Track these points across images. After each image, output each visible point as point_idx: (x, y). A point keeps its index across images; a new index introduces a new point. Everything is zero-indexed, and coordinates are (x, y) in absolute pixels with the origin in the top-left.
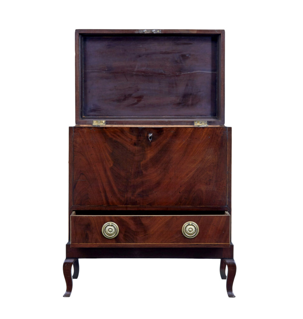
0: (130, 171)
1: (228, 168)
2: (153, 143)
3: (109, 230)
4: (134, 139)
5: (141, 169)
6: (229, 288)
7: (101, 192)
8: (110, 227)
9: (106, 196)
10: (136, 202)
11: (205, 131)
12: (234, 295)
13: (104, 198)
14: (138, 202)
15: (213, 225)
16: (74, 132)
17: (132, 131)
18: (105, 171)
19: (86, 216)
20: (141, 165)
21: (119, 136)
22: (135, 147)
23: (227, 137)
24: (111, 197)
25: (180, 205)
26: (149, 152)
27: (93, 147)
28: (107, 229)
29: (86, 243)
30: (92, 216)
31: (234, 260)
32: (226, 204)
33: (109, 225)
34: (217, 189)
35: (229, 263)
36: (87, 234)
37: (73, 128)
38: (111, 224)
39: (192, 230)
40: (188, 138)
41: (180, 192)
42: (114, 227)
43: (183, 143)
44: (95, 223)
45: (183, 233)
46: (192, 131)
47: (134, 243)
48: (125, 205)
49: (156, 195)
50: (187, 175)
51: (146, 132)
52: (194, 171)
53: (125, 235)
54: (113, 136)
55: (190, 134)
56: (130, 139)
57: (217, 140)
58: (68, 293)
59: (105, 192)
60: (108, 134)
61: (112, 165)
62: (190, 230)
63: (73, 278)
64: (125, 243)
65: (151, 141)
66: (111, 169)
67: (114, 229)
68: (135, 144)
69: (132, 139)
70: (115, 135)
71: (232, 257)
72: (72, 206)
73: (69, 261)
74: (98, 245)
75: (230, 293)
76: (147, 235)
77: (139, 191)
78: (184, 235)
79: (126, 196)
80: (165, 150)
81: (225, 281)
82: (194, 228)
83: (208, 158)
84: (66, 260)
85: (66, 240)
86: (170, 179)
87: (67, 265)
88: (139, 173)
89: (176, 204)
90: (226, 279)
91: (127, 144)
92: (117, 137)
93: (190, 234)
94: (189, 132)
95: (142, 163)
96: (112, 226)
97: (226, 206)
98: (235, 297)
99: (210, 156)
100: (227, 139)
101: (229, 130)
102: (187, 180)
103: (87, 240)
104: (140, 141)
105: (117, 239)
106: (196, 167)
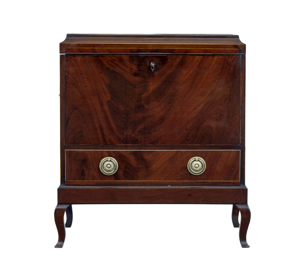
0: (130, 105)
1: (241, 102)
2: (157, 73)
3: (107, 166)
4: (135, 68)
5: (143, 102)
6: (243, 237)
7: (97, 129)
8: (109, 163)
9: (103, 134)
10: (137, 140)
11: (215, 60)
12: (248, 245)
13: (100, 136)
14: (139, 140)
15: (221, 160)
16: (66, 61)
17: (133, 60)
18: (102, 105)
19: (82, 151)
20: (142, 98)
21: (117, 65)
22: (136, 78)
23: (241, 66)
24: (109, 134)
25: (186, 144)
26: (151, 83)
27: (87, 78)
28: (105, 165)
29: (82, 180)
30: (88, 151)
31: (248, 206)
32: (239, 142)
33: (107, 161)
34: (229, 126)
35: (243, 209)
36: (83, 170)
37: (65, 56)
38: (109, 159)
39: (199, 166)
40: (195, 68)
41: (186, 129)
42: (113, 163)
43: (190, 74)
44: (92, 158)
45: (189, 170)
46: (200, 60)
47: (135, 180)
48: (124, 144)
49: (160, 132)
50: (195, 109)
51: (148, 61)
52: (203, 105)
53: (125, 172)
54: (111, 65)
55: (198, 63)
56: (130, 69)
57: (229, 70)
58: (61, 243)
59: (102, 129)
60: (105, 63)
61: (109, 98)
62: (197, 166)
63: (66, 227)
64: (125, 180)
65: (154, 71)
66: (109, 102)
67: (113, 164)
68: (136, 75)
69: (132, 69)
70: (112, 64)
71: (245, 202)
72: (64, 145)
73: (61, 207)
74: (96, 183)
75: (244, 243)
76: (149, 171)
77: (140, 127)
78: (189, 172)
79: (125, 134)
80: (170, 81)
81: (238, 229)
82: (200, 164)
83: (219, 90)
84: (57, 206)
85: (57, 183)
86: (176, 114)
87: (59, 211)
88: (140, 108)
89: (182, 143)
90: (239, 227)
91: (127, 74)
92: (116, 66)
93: (196, 171)
94: (197, 60)
95: (143, 96)
96: (111, 161)
97: (239, 144)
98: (249, 247)
99: (221, 88)
100: (240, 69)
101: (243, 59)
102: (195, 115)
103: (83, 177)
104: (141, 71)
105: (116, 176)
106: (205, 100)
